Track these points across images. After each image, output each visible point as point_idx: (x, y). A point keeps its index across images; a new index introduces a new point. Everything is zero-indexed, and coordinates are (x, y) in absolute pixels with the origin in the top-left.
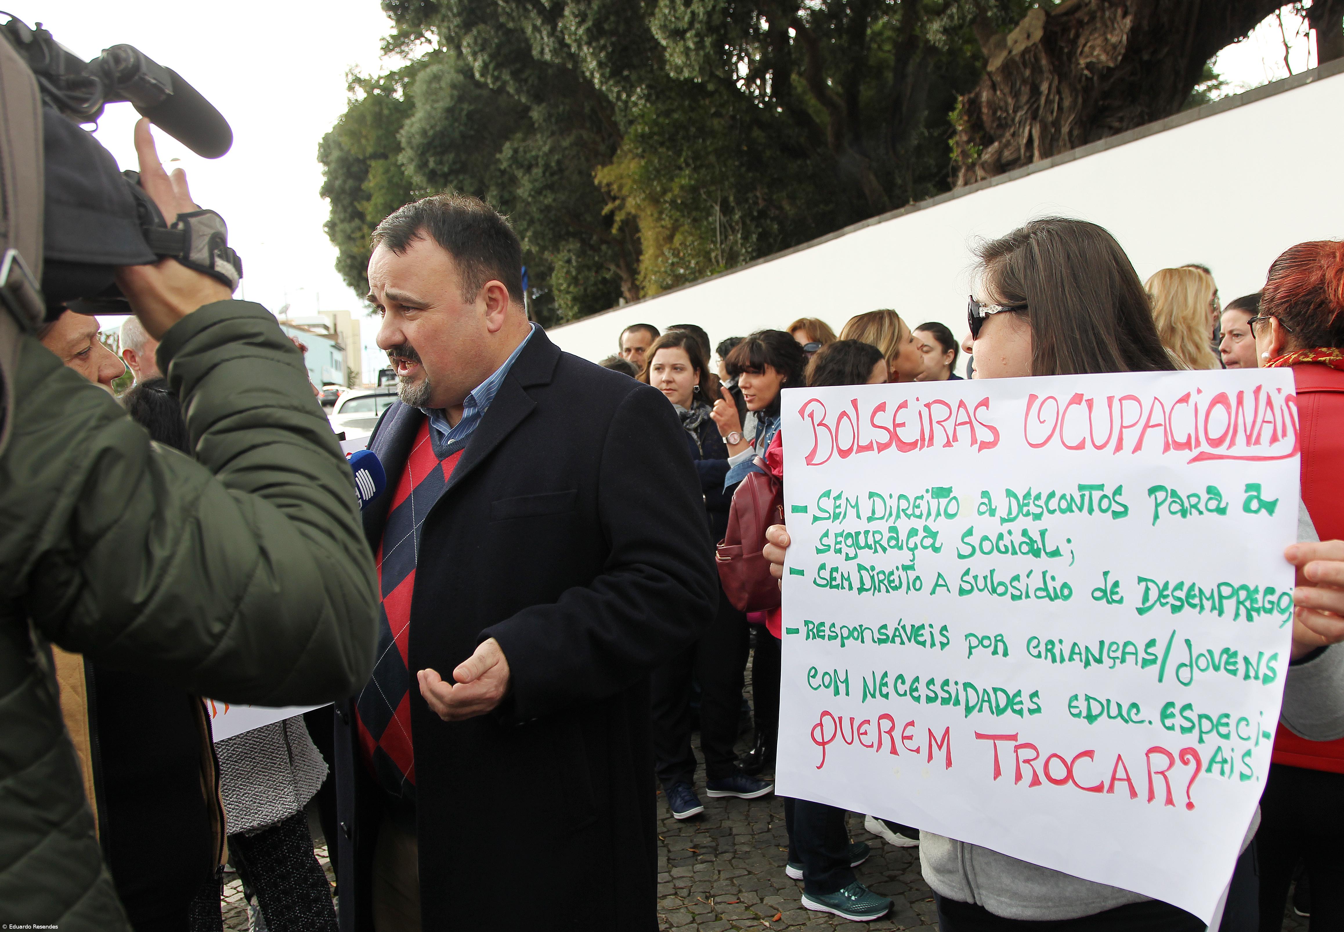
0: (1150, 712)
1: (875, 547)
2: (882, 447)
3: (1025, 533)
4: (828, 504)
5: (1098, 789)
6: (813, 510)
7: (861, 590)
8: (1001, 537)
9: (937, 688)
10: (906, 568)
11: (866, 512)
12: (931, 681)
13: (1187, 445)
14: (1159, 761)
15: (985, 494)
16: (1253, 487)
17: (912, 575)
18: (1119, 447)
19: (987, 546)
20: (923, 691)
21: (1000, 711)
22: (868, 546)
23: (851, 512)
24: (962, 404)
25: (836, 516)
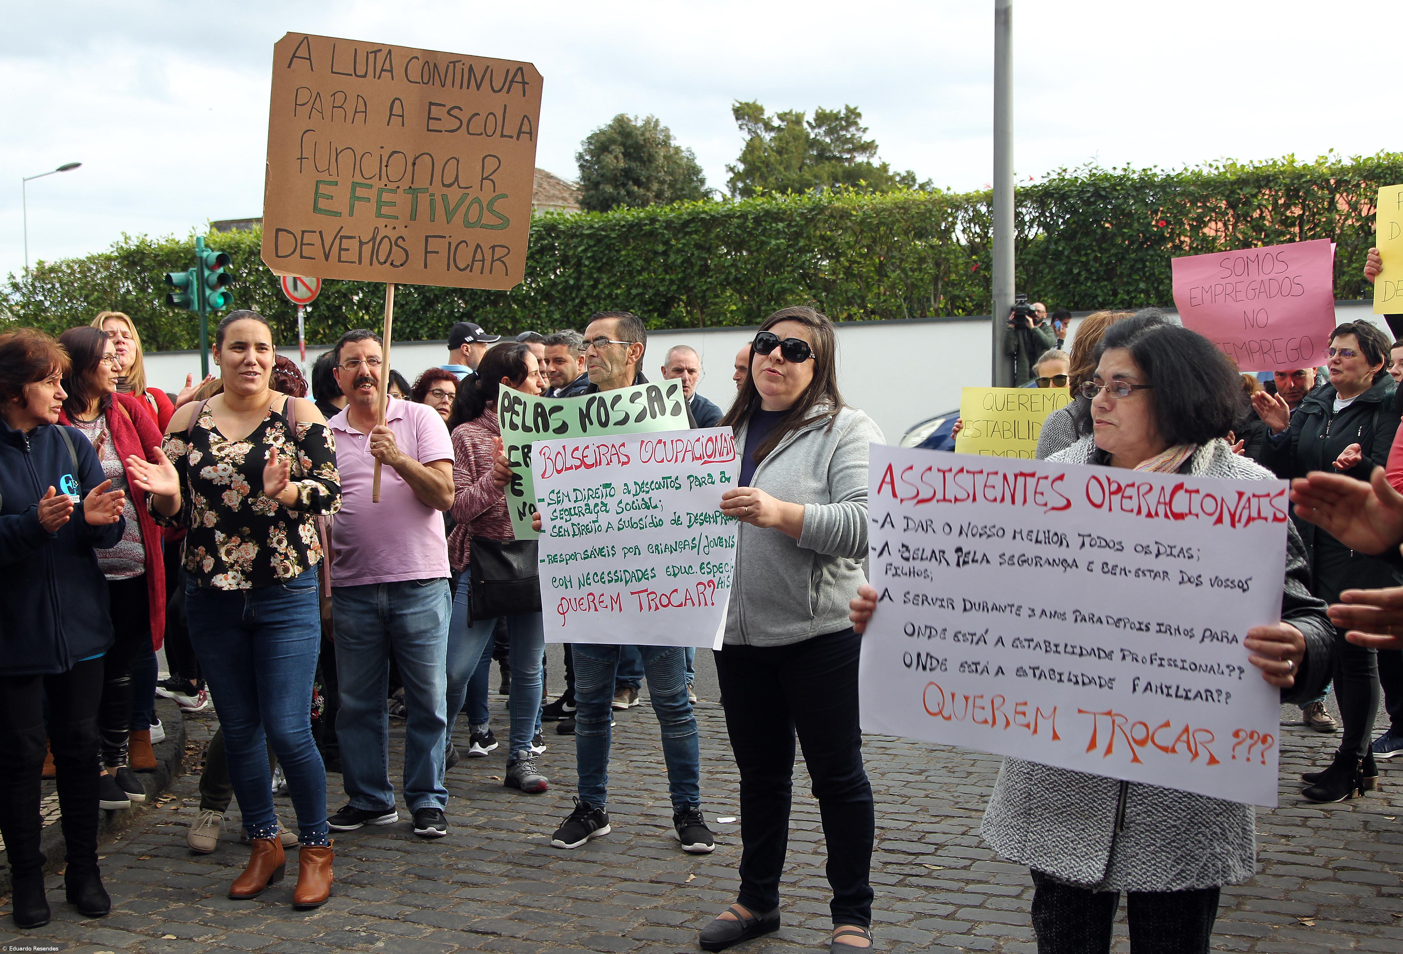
0: (696, 568)
1: (580, 514)
2: (577, 467)
3: (643, 500)
4: (554, 496)
5: (681, 605)
6: (547, 500)
7: (574, 535)
8: (633, 502)
9: (612, 575)
10: (594, 522)
11: (573, 498)
12: (610, 573)
13: (700, 458)
14: (701, 588)
15: (626, 485)
16: (723, 473)
17: (597, 524)
18: (676, 461)
19: (628, 507)
20: (606, 578)
21: (640, 580)
22: (576, 514)
23: (566, 499)
24: (613, 446)
25: (559, 502)
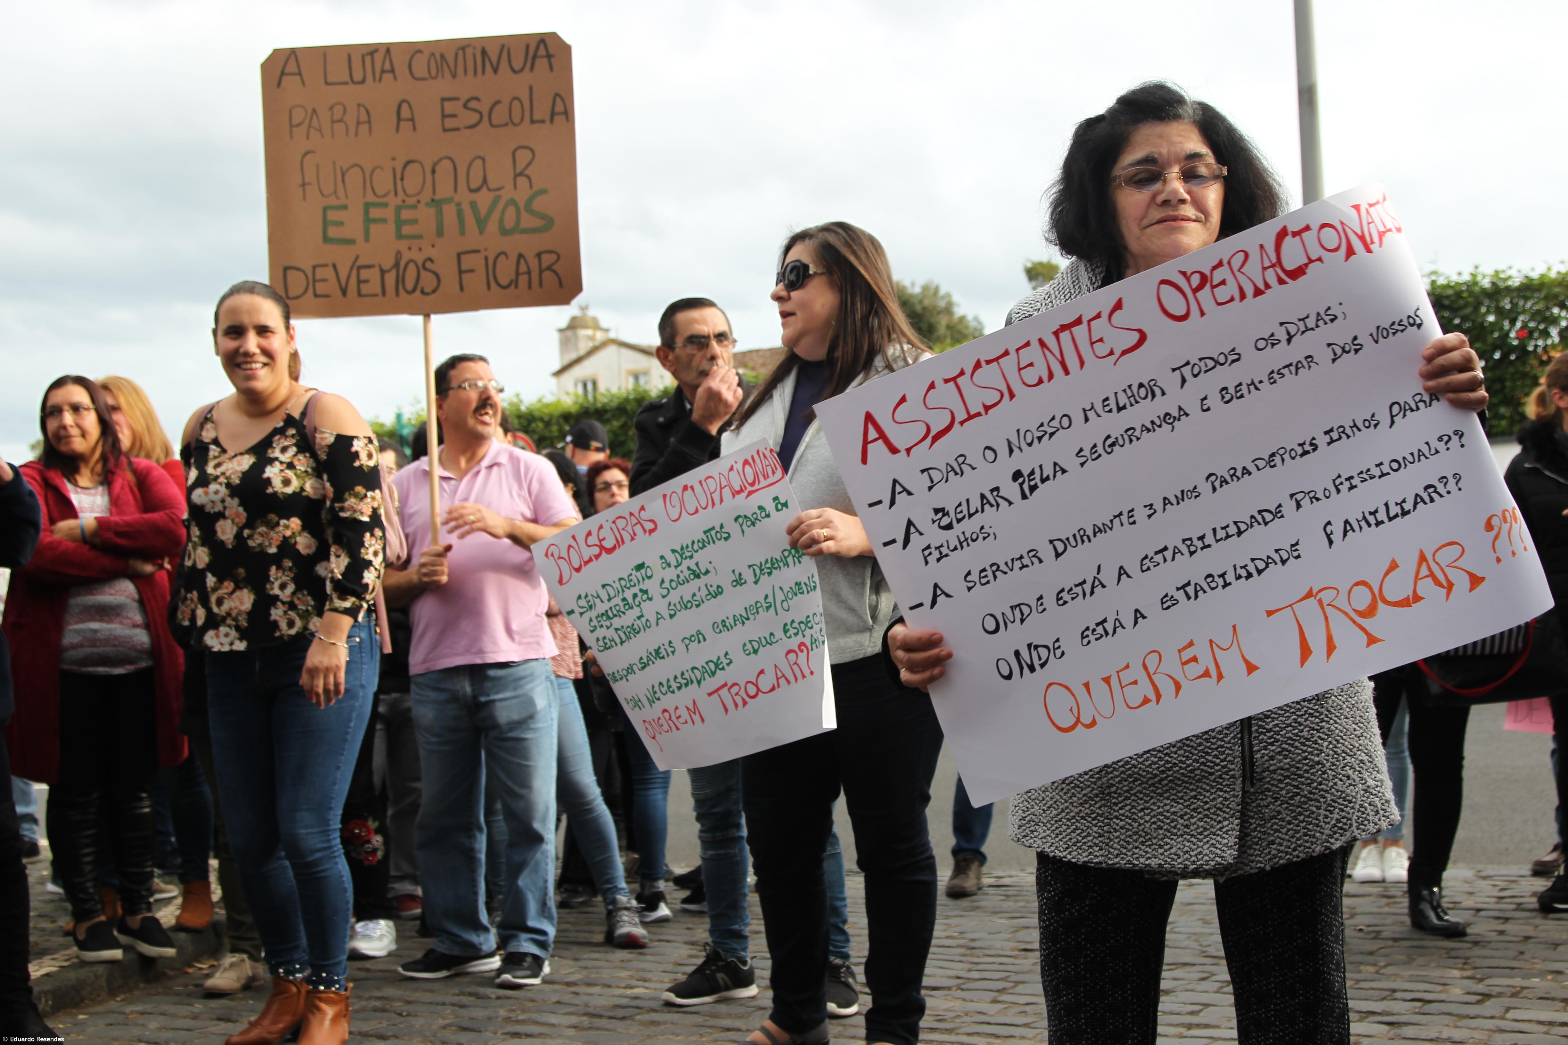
0: (779, 634)
1: (619, 614)
2: (597, 557)
3: (689, 568)
4: (583, 602)
5: (774, 690)
6: (576, 611)
7: (622, 642)
8: (678, 576)
9: (679, 680)
10: (639, 618)
11: (605, 597)
12: (676, 677)
13: (741, 491)
14: (792, 658)
15: (662, 557)
16: (776, 499)
17: (643, 620)
18: (713, 504)
19: (674, 585)
20: (674, 685)
21: (714, 673)
22: (615, 616)
23: (597, 601)
24: (631, 514)
25: (591, 607)
